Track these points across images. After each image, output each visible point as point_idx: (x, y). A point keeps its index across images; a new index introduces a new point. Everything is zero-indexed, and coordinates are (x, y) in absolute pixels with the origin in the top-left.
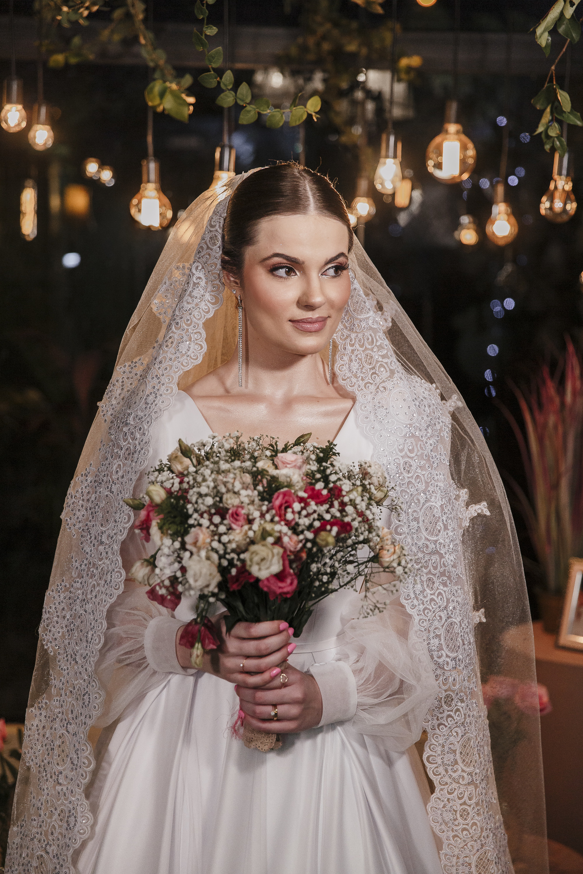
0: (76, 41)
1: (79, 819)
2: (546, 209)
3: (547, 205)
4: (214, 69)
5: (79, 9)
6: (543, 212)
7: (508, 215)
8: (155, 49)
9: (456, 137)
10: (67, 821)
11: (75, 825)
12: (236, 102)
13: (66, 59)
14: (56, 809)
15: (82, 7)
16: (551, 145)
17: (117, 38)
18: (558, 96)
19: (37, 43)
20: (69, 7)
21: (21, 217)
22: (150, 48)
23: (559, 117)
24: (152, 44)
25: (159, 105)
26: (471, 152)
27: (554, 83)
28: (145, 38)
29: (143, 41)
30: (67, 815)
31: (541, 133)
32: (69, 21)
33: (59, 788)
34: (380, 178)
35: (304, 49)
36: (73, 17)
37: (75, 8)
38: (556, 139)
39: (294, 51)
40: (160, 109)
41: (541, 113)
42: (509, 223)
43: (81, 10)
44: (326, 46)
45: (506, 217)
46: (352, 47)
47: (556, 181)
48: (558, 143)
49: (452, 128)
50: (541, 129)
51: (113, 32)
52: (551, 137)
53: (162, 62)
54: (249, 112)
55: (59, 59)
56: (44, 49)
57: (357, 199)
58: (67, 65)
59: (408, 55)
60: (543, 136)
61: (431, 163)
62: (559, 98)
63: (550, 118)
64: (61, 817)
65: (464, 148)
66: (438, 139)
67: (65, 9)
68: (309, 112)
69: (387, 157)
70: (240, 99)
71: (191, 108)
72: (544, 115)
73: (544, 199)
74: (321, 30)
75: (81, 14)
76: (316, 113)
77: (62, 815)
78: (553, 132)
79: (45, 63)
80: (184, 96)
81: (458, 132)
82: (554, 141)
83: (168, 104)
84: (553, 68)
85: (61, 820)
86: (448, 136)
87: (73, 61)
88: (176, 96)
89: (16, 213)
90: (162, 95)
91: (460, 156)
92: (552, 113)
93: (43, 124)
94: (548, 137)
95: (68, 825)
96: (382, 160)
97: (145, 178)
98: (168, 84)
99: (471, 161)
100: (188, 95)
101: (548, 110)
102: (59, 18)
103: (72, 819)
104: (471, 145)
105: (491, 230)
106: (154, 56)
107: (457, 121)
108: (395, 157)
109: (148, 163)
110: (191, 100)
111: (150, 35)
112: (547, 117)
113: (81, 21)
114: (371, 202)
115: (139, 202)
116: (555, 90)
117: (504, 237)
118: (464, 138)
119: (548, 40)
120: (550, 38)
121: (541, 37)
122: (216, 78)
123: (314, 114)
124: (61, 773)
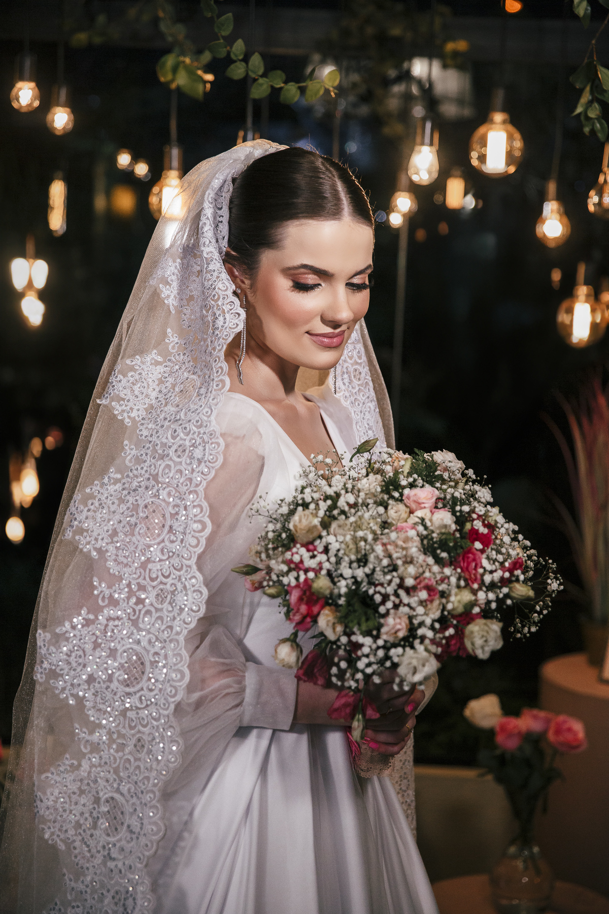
0: (101, 19)
1: (139, 902)
2: (594, 204)
3: (596, 199)
4: (224, 38)
6: (591, 208)
7: (561, 215)
8: (174, 23)
9: (502, 126)
10: (124, 905)
11: (134, 908)
12: (247, 74)
13: (90, 38)
14: (108, 891)
16: (591, 127)
17: (145, 18)
18: (599, 73)
19: (58, 21)
21: (49, 211)
22: (169, 21)
23: (599, 97)
24: (172, 18)
25: (173, 80)
26: (518, 144)
27: (595, 59)
28: (164, 12)
29: (161, 15)
30: (123, 896)
31: (580, 114)
33: (111, 864)
34: (416, 167)
38: (596, 121)
39: (335, 35)
40: (173, 86)
41: (580, 92)
42: (561, 223)
44: (370, 31)
45: (558, 216)
46: (396, 31)
47: (605, 174)
48: (598, 125)
49: (498, 117)
50: (579, 110)
51: (141, 11)
52: (591, 119)
53: (181, 37)
54: (261, 85)
55: (81, 38)
56: (67, 27)
57: (398, 194)
58: (90, 45)
59: (454, 39)
60: (582, 118)
61: (474, 155)
62: (600, 75)
63: (590, 98)
64: (116, 900)
65: (510, 138)
66: (482, 130)
68: (327, 87)
69: (423, 144)
70: (253, 71)
71: (208, 86)
72: (584, 94)
73: (592, 193)
76: (335, 88)
77: (118, 897)
78: (592, 114)
79: (65, 44)
80: (200, 72)
81: (504, 122)
82: (593, 124)
83: (181, 80)
84: (594, 42)
85: (116, 904)
86: (494, 126)
87: (97, 40)
88: (191, 73)
89: (44, 207)
90: (175, 70)
91: (507, 149)
92: (592, 92)
93: (63, 107)
94: (588, 118)
95: (125, 909)
96: (417, 148)
97: (166, 164)
98: (182, 59)
99: (517, 154)
100: (206, 72)
101: (588, 89)
103: (130, 902)
104: (517, 135)
105: (541, 231)
106: (173, 31)
107: (504, 110)
108: (431, 144)
109: (171, 148)
110: (209, 77)
111: (170, 8)
112: (586, 97)
114: (413, 197)
115: (161, 191)
116: (596, 66)
117: (555, 238)
118: (511, 128)
119: (586, 9)
120: (589, 8)
121: (578, 6)
122: (226, 47)
123: (331, 89)
124: (114, 845)
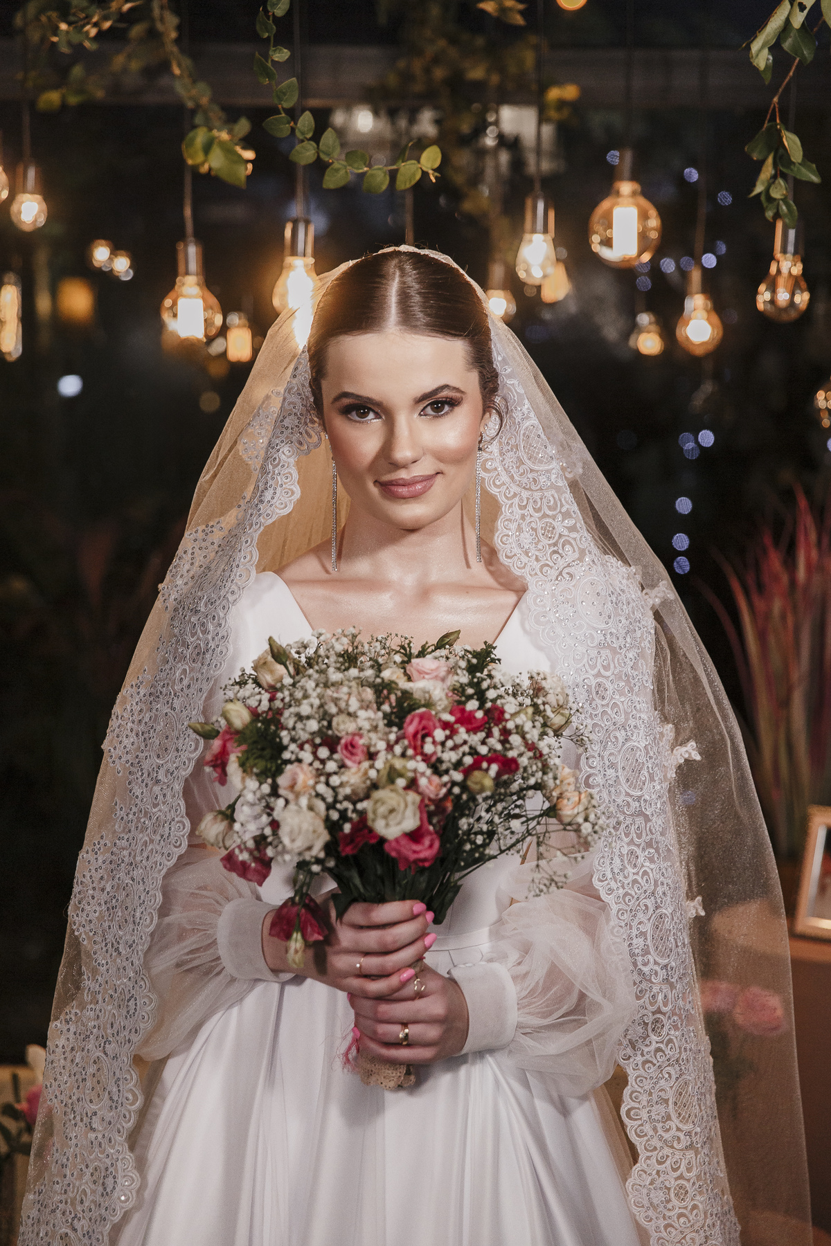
0: (77, 71)
1: (119, 1181)
2: (765, 302)
3: (767, 296)
4: (286, 111)
5: (84, 26)
6: (760, 306)
7: (708, 313)
8: (194, 82)
9: (631, 200)
10: (103, 1184)
11: (114, 1188)
12: (319, 157)
13: (63, 98)
14: (87, 1167)
15: (88, 23)
16: (774, 211)
17: (135, 65)
18: (784, 140)
19: (20, 76)
20: (69, 24)
22: (187, 81)
23: (784, 170)
24: (190, 76)
25: (203, 163)
26: (654, 222)
27: (778, 121)
28: (179, 66)
29: (177, 71)
30: (103, 1174)
32: (70, 44)
33: (92, 1136)
34: (525, 262)
35: (407, 77)
36: (76, 38)
37: (77, 26)
38: (782, 203)
39: (392, 80)
40: (204, 169)
42: (710, 323)
43: (88, 27)
44: (439, 73)
45: (704, 314)
46: (477, 73)
47: (778, 262)
48: (784, 208)
49: (626, 187)
50: (759, 189)
51: (129, 57)
52: (775, 200)
53: (205, 101)
54: (337, 170)
55: (51, 97)
56: (30, 84)
57: (490, 293)
58: (64, 106)
59: (560, 83)
60: (763, 199)
61: (595, 239)
62: (786, 144)
63: (773, 173)
64: (94, 1178)
65: (644, 216)
66: (605, 204)
67: (63, 26)
68: (424, 168)
69: (534, 231)
70: (324, 153)
71: (250, 166)
72: (764, 169)
73: (762, 288)
74: (430, 51)
75: (87, 32)
76: (435, 170)
77: (96, 1174)
78: (776, 194)
79: (33, 104)
80: (238, 149)
81: (634, 194)
82: (778, 207)
83: (215, 162)
84: (776, 99)
85: (95, 1182)
86: (620, 200)
87: (74, 100)
88: (228, 151)
90: (207, 149)
91: (638, 229)
92: (775, 166)
93: (32, 193)
94: (770, 200)
95: (105, 1189)
96: (527, 236)
97: (180, 268)
98: (215, 133)
99: (654, 235)
100: (244, 148)
101: (770, 161)
102: (55, 39)
103: (110, 1181)
104: (653, 212)
105: (684, 335)
106: (194, 92)
107: (634, 177)
108: (545, 231)
109: (186, 246)
110: (249, 155)
111: (187, 62)
112: (767, 172)
113: (87, 44)
114: (510, 296)
115: (175, 303)
116: (779, 131)
117: (703, 344)
118: (643, 201)
119: (768, 59)
120: (771, 58)
121: (757, 55)
122: (289, 123)
123: (431, 172)
124: (95, 1114)
